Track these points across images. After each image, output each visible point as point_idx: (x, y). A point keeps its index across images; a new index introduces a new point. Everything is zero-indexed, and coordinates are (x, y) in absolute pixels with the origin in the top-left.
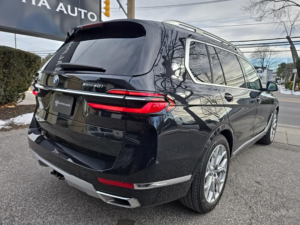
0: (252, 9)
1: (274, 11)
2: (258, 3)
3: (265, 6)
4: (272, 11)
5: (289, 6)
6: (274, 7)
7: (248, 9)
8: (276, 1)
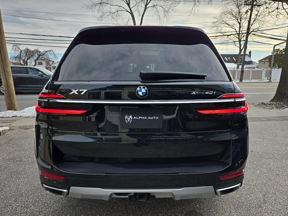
0: (93, 8)
1: (110, 13)
2: (97, 4)
3: (103, 8)
4: (109, 13)
5: (122, 10)
6: (110, 9)
7: (90, 8)
8: (111, 4)
